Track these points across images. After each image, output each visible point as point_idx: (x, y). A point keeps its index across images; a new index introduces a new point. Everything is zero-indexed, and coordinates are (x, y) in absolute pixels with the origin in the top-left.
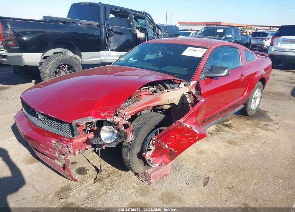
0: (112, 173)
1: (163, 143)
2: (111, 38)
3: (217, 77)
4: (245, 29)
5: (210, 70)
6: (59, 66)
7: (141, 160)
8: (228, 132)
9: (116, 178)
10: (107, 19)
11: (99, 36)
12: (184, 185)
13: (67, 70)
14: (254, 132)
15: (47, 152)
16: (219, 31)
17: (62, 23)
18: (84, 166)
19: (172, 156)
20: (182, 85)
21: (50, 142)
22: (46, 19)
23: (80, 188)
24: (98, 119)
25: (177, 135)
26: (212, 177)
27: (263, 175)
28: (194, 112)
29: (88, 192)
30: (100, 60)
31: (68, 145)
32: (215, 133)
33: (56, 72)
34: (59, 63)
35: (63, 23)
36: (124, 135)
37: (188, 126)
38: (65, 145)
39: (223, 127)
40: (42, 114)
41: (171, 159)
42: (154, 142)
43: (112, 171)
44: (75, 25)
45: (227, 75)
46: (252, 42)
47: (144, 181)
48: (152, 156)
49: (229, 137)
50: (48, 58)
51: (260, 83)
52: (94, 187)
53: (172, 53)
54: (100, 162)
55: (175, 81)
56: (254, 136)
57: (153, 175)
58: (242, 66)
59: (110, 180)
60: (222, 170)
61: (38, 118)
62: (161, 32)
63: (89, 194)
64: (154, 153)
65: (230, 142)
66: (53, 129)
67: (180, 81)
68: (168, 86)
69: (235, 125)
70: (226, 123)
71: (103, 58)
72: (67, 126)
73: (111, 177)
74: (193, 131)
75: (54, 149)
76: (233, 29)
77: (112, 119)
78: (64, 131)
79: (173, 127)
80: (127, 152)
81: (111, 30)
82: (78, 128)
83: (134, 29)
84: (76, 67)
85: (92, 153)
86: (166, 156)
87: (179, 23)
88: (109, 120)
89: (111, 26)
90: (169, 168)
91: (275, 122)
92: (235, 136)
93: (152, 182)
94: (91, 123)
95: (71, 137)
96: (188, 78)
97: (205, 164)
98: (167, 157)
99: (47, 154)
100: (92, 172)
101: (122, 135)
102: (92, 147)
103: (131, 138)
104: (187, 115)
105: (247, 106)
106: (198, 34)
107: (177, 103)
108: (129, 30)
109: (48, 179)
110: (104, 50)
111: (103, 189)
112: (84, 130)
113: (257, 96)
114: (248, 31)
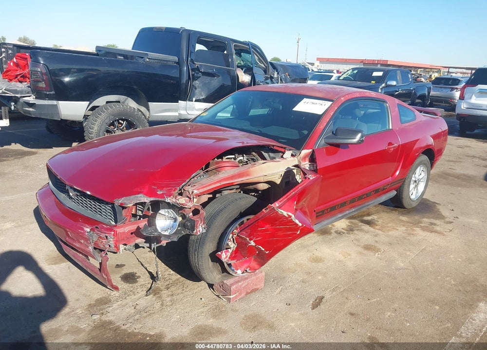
0: (175, 283)
1: (248, 239)
2: (197, 82)
3: (346, 145)
4: (429, 72)
5: (334, 134)
6: (113, 122)
7: (218, 264)
8: (367, 232)
9: (179, 291)
10: (191, 52)
11: (177, 78)
12: (282, 306)
13: (125, 129)
14: (409, 234)
15: (77, 245)
16: (375, 74)
17: (122, 58)
18: (135, 271)
19: (263, 259)
20: (288, 154)
21: (83, 229)
22: (100, 51)
23: (125, 302)
24: (152, 199)
25: (267, 227)
26: (327, 295)
27: (409, 298)
28: (295, 194)
29: (135, 308)
30: (178, 114)
31: (107, 235)
32: (346, 232)
33: (108, 131)
34: (113, 117)
35: (124, 57)
36: (191, 225)
37: (285, 213)
38: (103, 235)
39: (361, 224)
40: (75, 190)
41: (261, 264)
42: (235, 236)
43: (175, 281)
44: (141, 61)
45: (360, 142)
46: (432, 93)
47: (221, 297)
48: (231, 258)
49: (367, 240)
50: (96, 109)
51: (425, 158)
52: (144, 301)
53: (281, 107)
54: (157, 265)
55: (275, 148)
56: (408, 239)
57: (233, 287)
58: (392, 129)
59: (170, 293)
60: (345, 287)
61: (69, 195)
62: (278, 74)
63: (137, 311)
64: (235, 254)
65: (368, 248)
66: (89, 211)
67: (285, 148)
68: (266, 155)
69: (380, 222)
70: (366, 218)
71: (183, 112)
72: (109, 207)
73: (172, 289)
74: (291, 221)
75: (87, 240)
76: (399, 72)
77: (174, 200)
78: (104, 215)
79: (263, 214)
80: (196, 250)
81: (198, 69)
82: (123, 212)
83: (234, 69)
84: (140, 124)
85: (149, 253)
86: (253, 259)
87: (318, 59)
88: (168, 200)
89: (197, 64)
90: (262, 279)
91: (447, 220)
92: (376, 239)
93: (233, 298)
94: (143, 204)
95: (114, 223)
96: (297, 145)
97: (320, 278)
98: (255, 260)
99: (77, 247)
100: (144, 280)
101: (187, 225)
102: (145, 242)
103: (201, 230)
104: (284, 197)
105: (402, 193)
106: (341, 78)
107: (278, 182)
108: (227, 69)
109: (79, 286)
110: (185, 100)
111: (158, 305)
112: (134, 216)
113: (421, 177)
114: (432, 75)
